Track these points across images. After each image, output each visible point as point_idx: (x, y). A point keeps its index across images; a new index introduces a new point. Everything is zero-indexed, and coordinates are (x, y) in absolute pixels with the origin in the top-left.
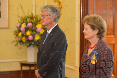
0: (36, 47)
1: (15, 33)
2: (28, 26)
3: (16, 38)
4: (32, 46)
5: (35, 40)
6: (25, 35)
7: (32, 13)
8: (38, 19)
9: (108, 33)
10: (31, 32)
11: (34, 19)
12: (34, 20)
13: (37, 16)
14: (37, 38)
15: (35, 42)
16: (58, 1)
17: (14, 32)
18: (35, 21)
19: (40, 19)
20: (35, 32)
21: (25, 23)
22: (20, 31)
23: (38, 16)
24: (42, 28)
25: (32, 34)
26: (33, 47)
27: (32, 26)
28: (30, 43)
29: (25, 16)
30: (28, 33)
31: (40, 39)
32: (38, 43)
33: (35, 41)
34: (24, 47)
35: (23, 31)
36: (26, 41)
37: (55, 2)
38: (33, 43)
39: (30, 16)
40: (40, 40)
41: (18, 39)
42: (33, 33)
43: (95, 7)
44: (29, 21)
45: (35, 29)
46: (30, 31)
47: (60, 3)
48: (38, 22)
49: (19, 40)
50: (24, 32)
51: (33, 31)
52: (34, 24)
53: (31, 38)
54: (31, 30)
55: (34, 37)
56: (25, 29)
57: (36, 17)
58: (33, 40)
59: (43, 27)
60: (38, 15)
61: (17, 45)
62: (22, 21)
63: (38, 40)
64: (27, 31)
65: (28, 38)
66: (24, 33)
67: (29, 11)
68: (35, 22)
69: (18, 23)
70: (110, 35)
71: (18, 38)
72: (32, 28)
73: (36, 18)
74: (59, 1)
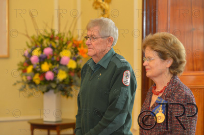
0: (60, 92)
1: (20, 67)
2: (44, 53)
3: (22, 77)
4: (51, 92)
5: (59, 80)
6: (39, 70)
7: (52, 30)
8: (63, 42)
9: (195, 67)
10: (51, 65)
11: (57, 41)
12: (56, 43)
13: (62, 35)
14: (62, 76)
15: (58, 85)
16: (101, 7)
17: (18, 65)
18: (58, 44)
19: (68, 40)
20: (58, 65)
21: (38, 49)
22: (29, 63)
23: (64, 36)
24: (71, 58)
25: (53, 69)
26: (55, 93)
27: (51, 53)
28: (48, 85)
29: (39, 34)
30: (45, 67)
31: (67, 78)
32: (63, 86)
33: (57, 82)
34: (37, 93)
35: (35, 63)
36: (41, 81)
37: (96, 8)
38: (54, 86)
39: (49, 34)
40: (68, 80)
41: (26, 78)
42: (53, 67)
43: (169, 19)
44: (47, 44)
45: (58, 60)
46: (48, 63)
47: (104, 10)
48: (64, 45)
49: (27, 81)
50: (38, 65)
51: (55, 63)
52: (56, 50)
53: (49, 75)
54: (50, 61)
55: (56, 74)
56: (38, 60)
57: (59, 36)
58: (54, 81)
59: (73, 56)
60: (64, 34)
61: (25, 89)
62: (34, 44)
63: (64, 81)
64: (43, 63)
65: (44, 77)
66: (38, 67)
67: (47, 25)
68: (57, 47)
69: (27, 48)
70: (199, 70)
71: (26, 76)
72: (53, 57)
73: (59, 39)
74: (104, 7)
